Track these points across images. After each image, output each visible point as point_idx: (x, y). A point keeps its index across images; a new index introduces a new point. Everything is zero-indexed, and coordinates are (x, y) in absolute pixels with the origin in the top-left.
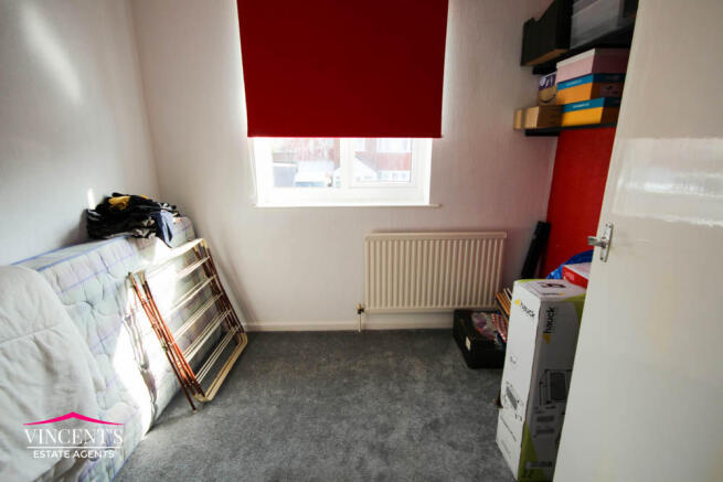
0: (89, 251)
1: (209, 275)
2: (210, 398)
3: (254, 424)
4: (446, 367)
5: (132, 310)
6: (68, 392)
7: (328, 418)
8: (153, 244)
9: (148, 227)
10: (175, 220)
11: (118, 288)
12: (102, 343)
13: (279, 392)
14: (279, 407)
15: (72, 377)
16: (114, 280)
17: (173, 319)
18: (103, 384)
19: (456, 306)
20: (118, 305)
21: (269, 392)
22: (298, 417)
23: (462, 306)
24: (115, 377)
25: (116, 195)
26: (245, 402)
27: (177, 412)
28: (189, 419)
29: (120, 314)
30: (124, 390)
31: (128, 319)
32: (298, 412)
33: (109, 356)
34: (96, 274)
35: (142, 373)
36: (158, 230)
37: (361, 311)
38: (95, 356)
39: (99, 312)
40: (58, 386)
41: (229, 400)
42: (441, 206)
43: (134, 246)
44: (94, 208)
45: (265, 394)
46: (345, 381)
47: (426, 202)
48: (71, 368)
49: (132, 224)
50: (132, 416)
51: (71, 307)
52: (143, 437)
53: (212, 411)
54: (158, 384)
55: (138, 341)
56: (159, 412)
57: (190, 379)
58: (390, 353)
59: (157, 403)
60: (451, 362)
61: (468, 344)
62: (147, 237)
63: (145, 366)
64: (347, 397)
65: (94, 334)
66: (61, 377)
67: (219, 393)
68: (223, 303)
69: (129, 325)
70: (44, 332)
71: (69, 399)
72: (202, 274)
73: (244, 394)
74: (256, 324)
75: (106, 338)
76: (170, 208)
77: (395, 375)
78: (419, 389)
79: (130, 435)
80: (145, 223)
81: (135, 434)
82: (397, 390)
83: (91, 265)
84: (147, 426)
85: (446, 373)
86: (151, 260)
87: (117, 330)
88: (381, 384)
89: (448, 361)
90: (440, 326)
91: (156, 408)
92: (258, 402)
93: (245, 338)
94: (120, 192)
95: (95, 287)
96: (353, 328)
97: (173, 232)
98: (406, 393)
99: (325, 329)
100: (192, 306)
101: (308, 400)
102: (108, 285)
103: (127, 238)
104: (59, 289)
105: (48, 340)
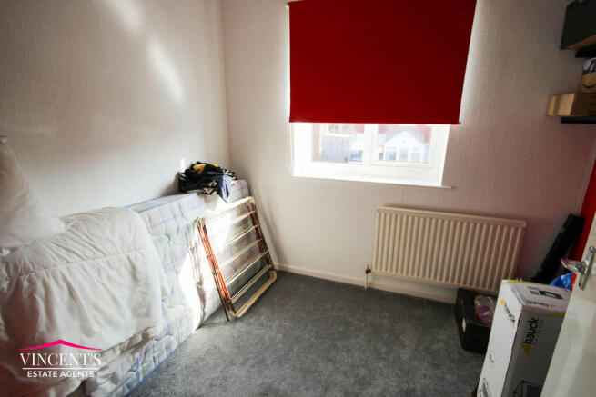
0: (172, 201)
1: (254, 224)
2: (240, 316)
3: (264, 344)
4: (438, 341)
5: (196, 244)
6: (144, 293)
7: (318, 357)
8: (216, 199)
9: (212, 187)
10: (233, 182)
11: (188, 228)
12: (172, 264)
13: (287, 324)
14: (284, 336)
15: (147, 284)
16: (186, 222)
17: (224, 253)
18: (169, 292)
19: (461, 284)
20: (187, 239)
21: (281, 322)
22: (296, 349)
23: (467, 286)
24: (179, 288)
25: (198, 163)
26: (261, 325)
27: (217, 320)
28: (224, 327)
29: (187, 245)
30: (184, 297)
31: (192, 249)
32: (297, 344)
33: (177, 273)
34: (175, 217)
35: (198, 288)
36: (218, 190)
37: (368, 271)
38: (166, 272)
39: (174, 243)
40: (138, 289)
41: (252, 321)
42: (453, 188)
43: (203, 199)
44: (183, 171)
45: (277, 322)
46: (341, 329)
47: (438, 183)
48: (147, 278)
49: (202, 185)
50: (187, 316)
51: (155, 238)
52: (193, 331)
53: (239, 325)
54: (208, 296)
55: (197, 265)
56: (207, 317)
57: (228, 299)
58: (387, 314)
59: (206, 310)
60: (445, 338)
61: (464, 325)
62: (211, 194)
63: (200, 283)
64: (339, 344)
65: (168, 258)
66: (140, 283)
67: (247, 313)
68: (263, 246)
69: (193, 253)
70: (135, 252)
71: (143, 298)
72: (250, 222)
73: (263, 318)
74: (285, 266)
75: (176, 260)
76: (230, 174)
77: (386, 336)
78: (405, 355)
79: (184, 328)
80: (210, 185)
81: (188, 329)
82: (384, 350)
83: (172, 211)
84: (197, 325)
85: (436, 347)
86: (214, 209)
87: (184, 255)
88: (370, 341)
89: (442, 335)
90: (443, 300)
91: (204, 314)
92: (271, 327)
93: (275, 276)
94: (201, 161)
95: (172, 226)
96: (360, 284)
97: (230, 191)
98: (392, 355)
99: (338, 280)
100: (240, 244)
101: (307, 336)
102: (181, 226)
103: (199, 194)
104: (149, 225)
105: (136, 257)
